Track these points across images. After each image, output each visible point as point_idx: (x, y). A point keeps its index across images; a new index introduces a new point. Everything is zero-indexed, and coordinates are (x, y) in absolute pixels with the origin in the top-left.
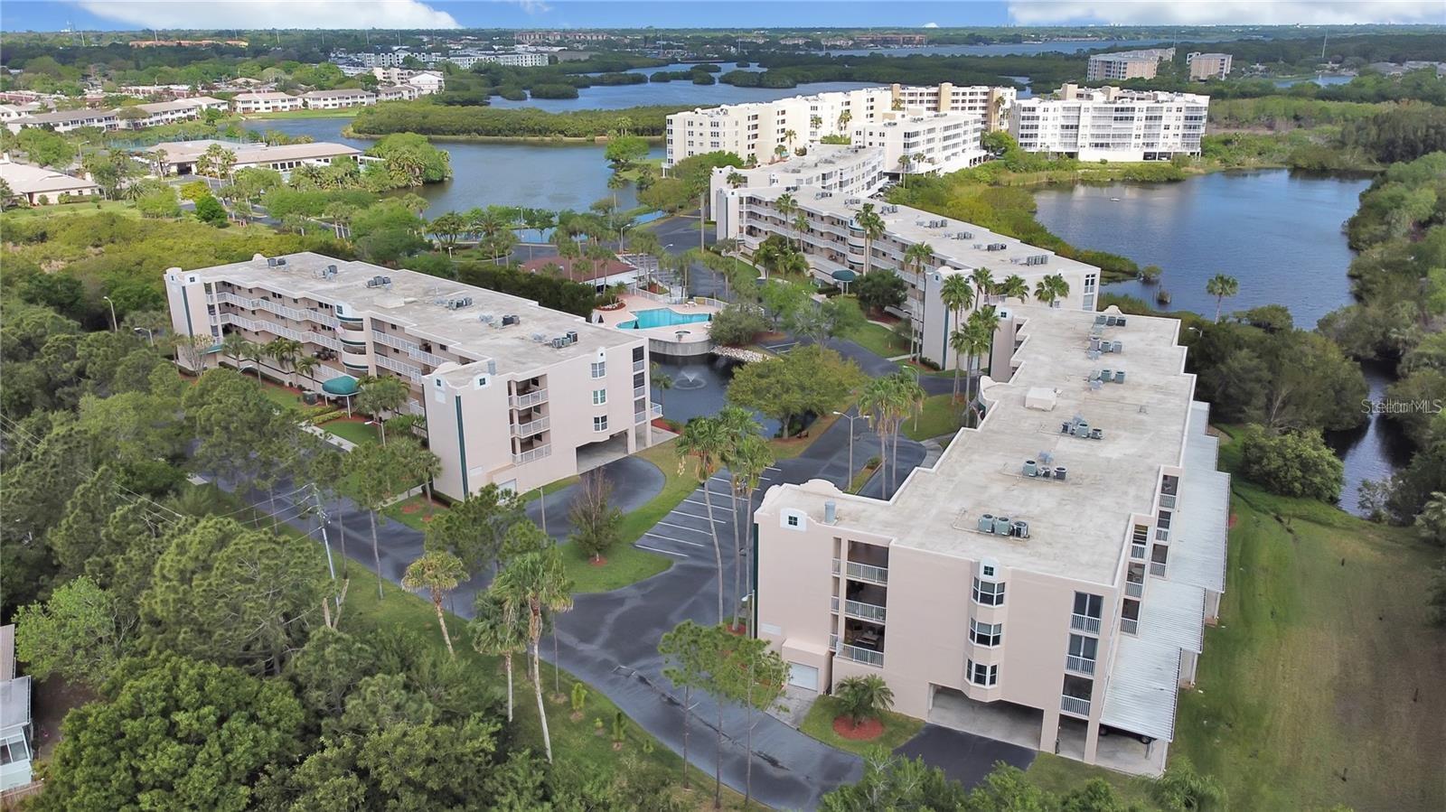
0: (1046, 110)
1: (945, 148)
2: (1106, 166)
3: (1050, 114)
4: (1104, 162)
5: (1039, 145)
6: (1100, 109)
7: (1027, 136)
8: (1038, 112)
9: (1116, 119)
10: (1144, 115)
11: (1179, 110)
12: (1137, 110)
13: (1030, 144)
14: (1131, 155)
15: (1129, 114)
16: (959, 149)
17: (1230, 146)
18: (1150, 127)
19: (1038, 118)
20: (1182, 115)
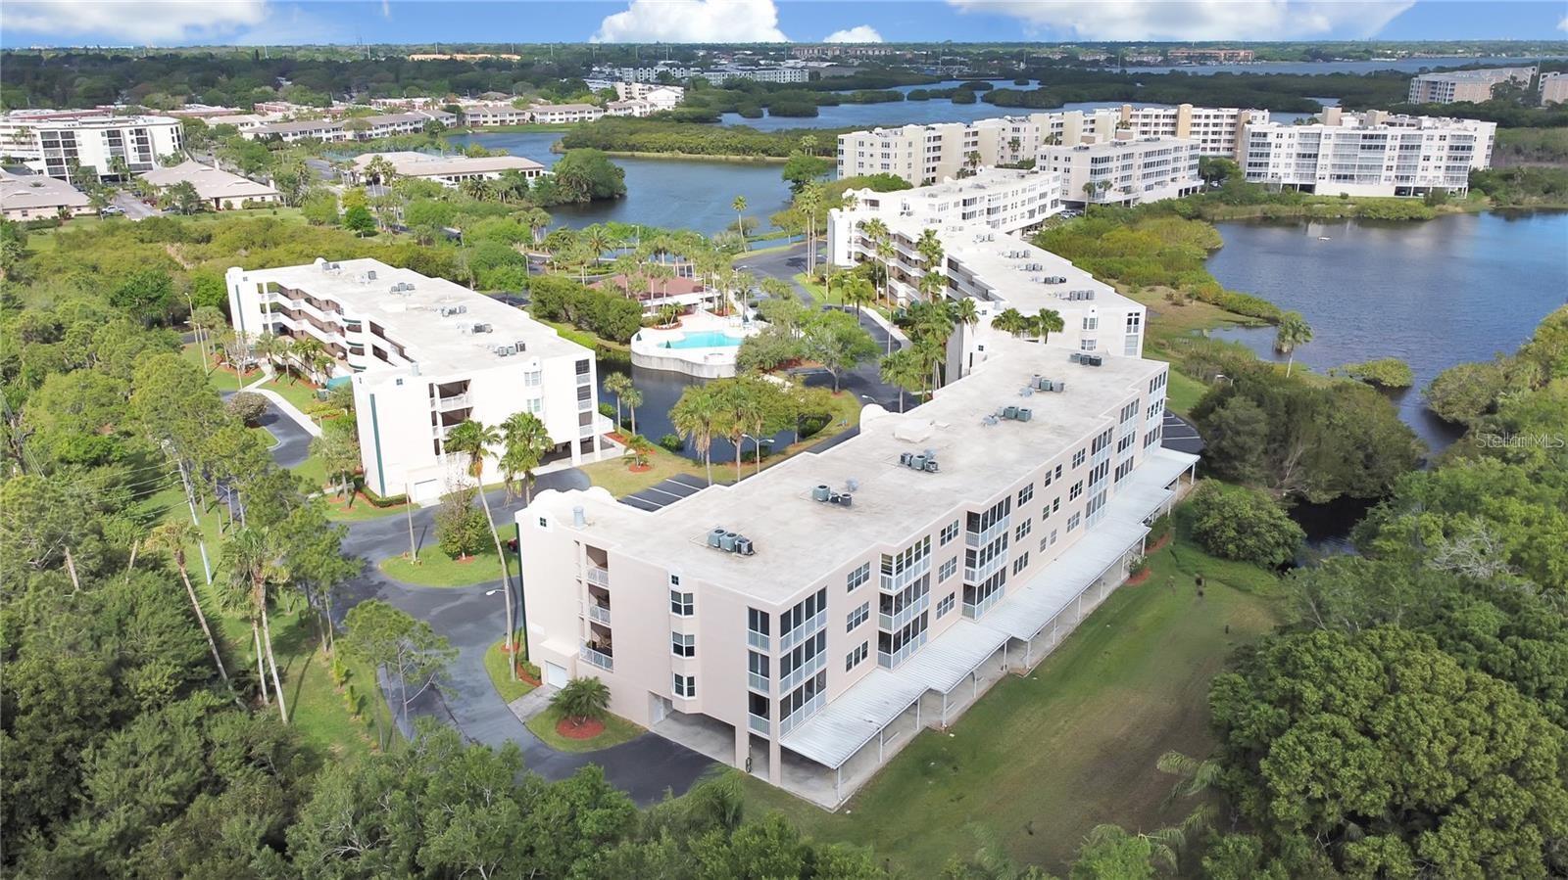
0: (1280, 136)
1: (1145, 176)
2: (1347, 201)
3: (1285, 141)
4: (1344, 196)
5: (1270, 176)
6: (1345, 136)
7: (1256, 165)
8: (1270, 139)
9: (1363, 147)
10: (1398, 143)
11: (1443, 138)
12: (1389, 138)
13: (1259, 175)
14: (1382, 189)
15: (1380, 142)
16: (1168, 178)
17: (1510, 182)
18: (1405, 157)
19: (1269, 144)
20: (1447, 144)
